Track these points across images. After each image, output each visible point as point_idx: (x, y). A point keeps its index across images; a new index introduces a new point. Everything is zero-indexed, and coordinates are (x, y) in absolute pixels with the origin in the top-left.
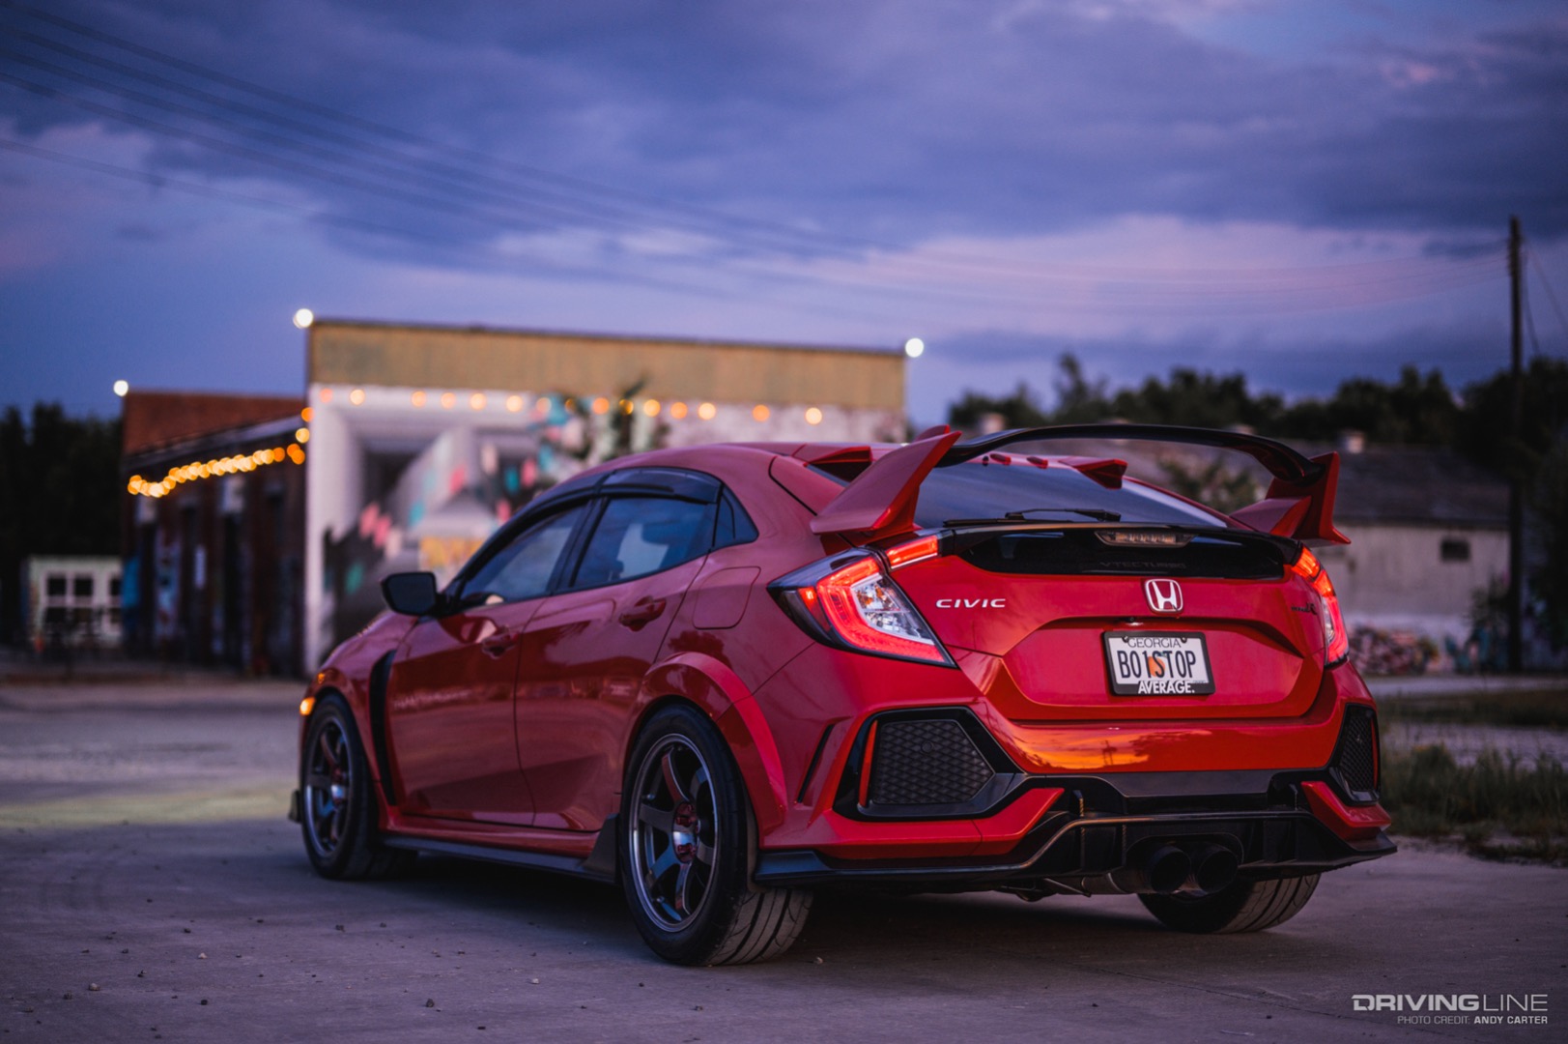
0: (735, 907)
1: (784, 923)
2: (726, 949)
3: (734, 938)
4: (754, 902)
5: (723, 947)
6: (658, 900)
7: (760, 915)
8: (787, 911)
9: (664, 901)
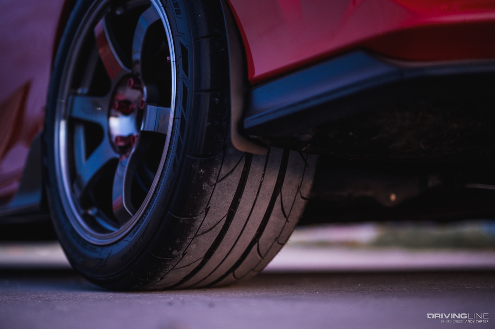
0: (205, 186)
1: (272, 218)
2: (188, 259)
3: (201, 239)
4: (235, 179)
5: (184, 254)
6: (90, 212)
7: (242, 201)
8: (278, 199)
9: (98, 214)
